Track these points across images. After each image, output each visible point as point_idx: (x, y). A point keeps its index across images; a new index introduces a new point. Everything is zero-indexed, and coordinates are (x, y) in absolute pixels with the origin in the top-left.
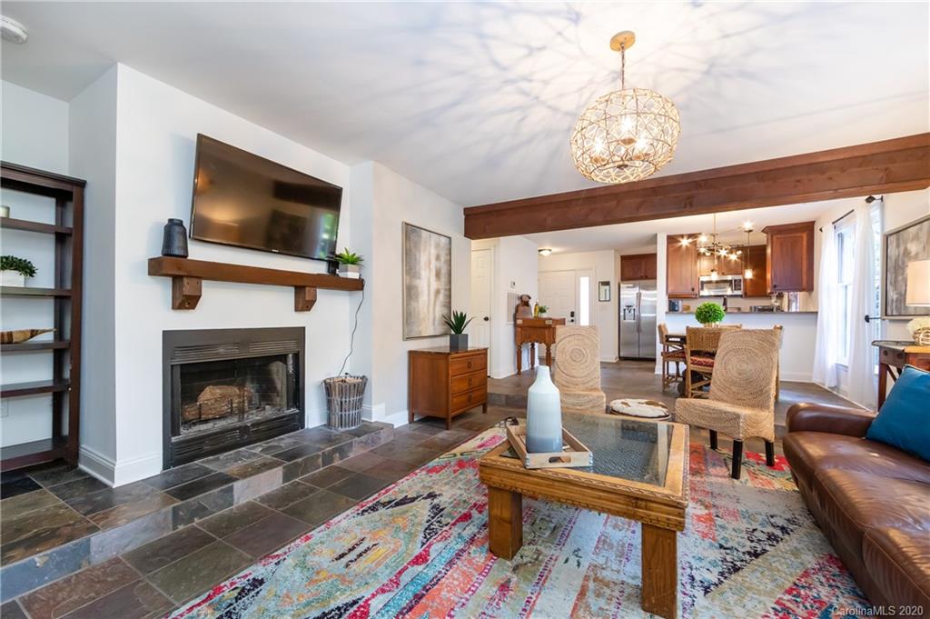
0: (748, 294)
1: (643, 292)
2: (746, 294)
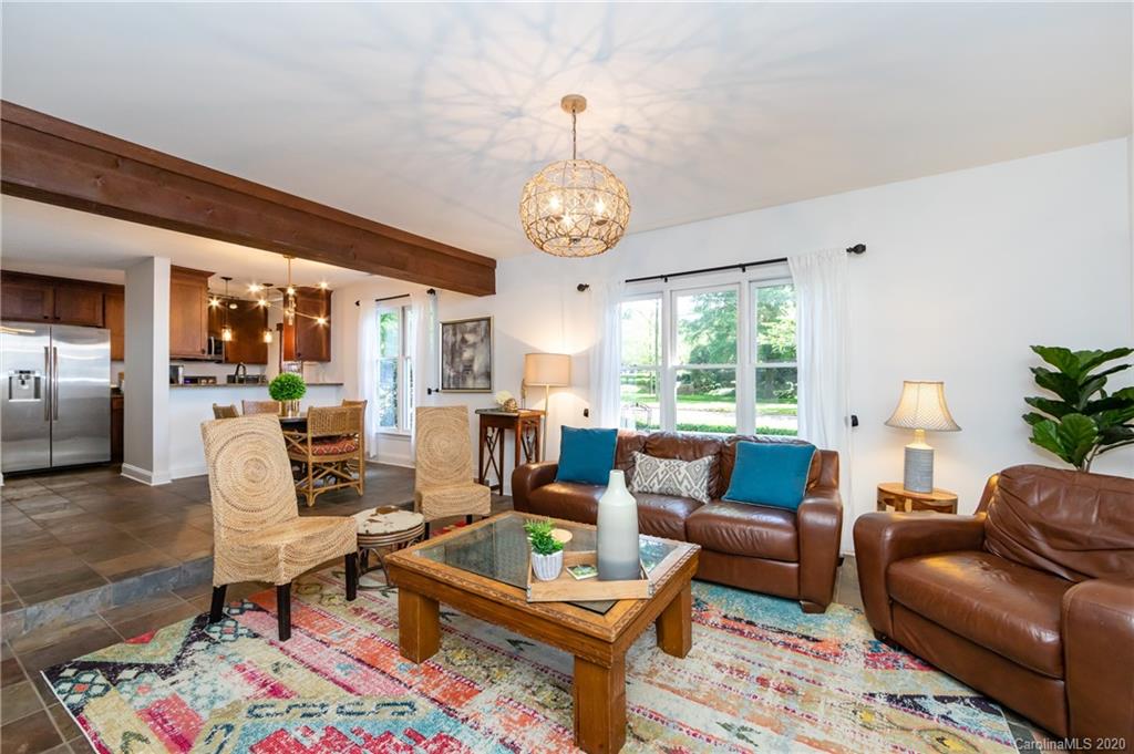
0: (230, 359)
1: (61, 346)
2: (226, 359)
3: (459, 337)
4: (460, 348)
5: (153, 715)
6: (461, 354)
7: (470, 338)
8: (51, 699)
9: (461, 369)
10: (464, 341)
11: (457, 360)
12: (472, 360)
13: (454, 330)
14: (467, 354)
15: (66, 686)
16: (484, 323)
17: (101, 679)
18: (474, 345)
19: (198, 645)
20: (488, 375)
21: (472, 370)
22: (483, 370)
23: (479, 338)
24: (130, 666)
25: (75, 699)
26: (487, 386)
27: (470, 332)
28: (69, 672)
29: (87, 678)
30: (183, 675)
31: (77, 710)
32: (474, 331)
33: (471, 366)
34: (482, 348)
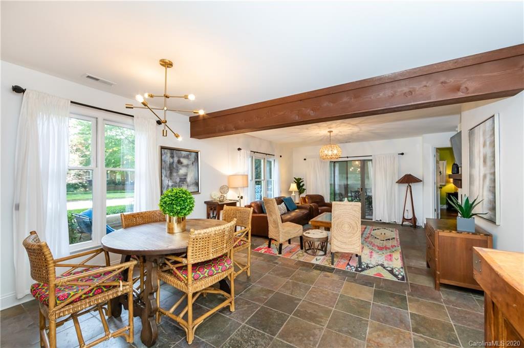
3: (176, 159)
4: (177, 166)
5: (391, 260)
6: (177, 171)
7: (185, 161)
8: (406, 273)
9: (178, 180)
10: (179, 162)
11: (175, 174)
12: (186, 175)
13: (172, 154)
14: (182, 171)
15: (402, 274)
16: (193, 154)
17: (395, 271)
18: (187, 166)
19: (370, 266)
20: (197, 184)
21: (186, 181)
22: (193, 181)
23: (191, 162)
24: (387, 270)
25: (401, 270)
26: (196, 190)
27: (184, 157)
28: (400, 277)
29: (397, 273)
30: (380, 263)
31: (402, 268)
32: (187, 157)
33: (185, 179)
34: (192, 168)
